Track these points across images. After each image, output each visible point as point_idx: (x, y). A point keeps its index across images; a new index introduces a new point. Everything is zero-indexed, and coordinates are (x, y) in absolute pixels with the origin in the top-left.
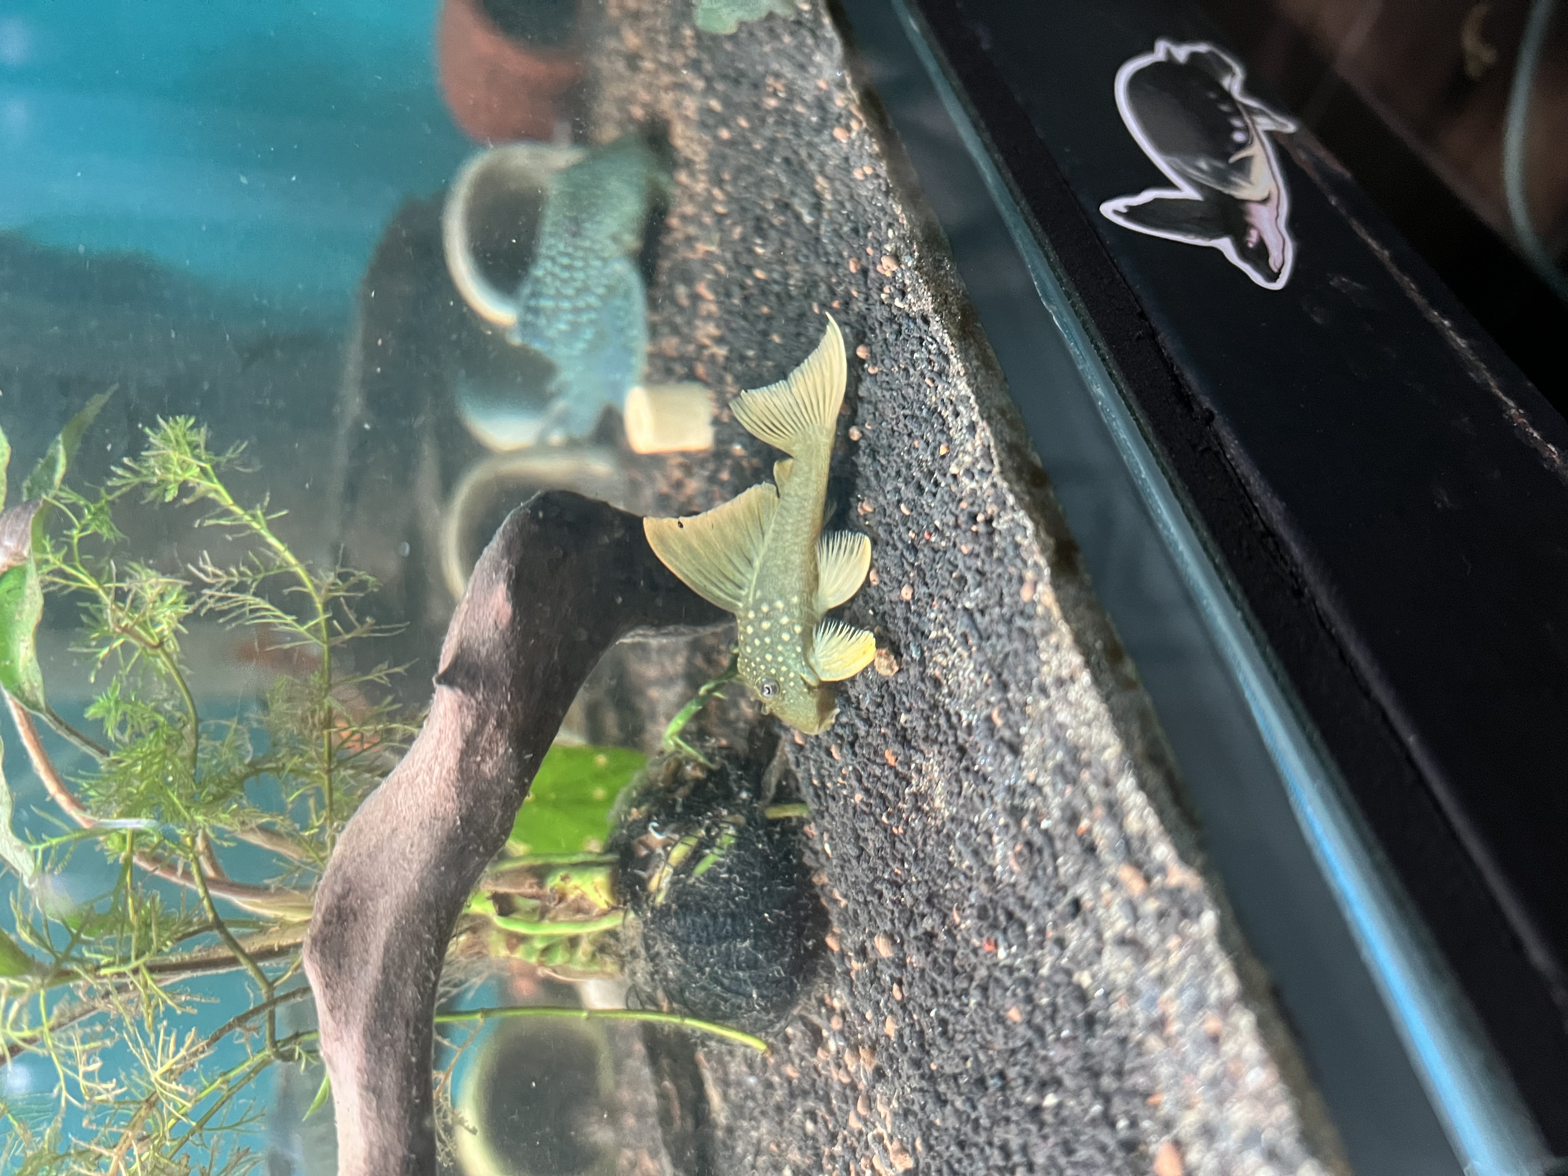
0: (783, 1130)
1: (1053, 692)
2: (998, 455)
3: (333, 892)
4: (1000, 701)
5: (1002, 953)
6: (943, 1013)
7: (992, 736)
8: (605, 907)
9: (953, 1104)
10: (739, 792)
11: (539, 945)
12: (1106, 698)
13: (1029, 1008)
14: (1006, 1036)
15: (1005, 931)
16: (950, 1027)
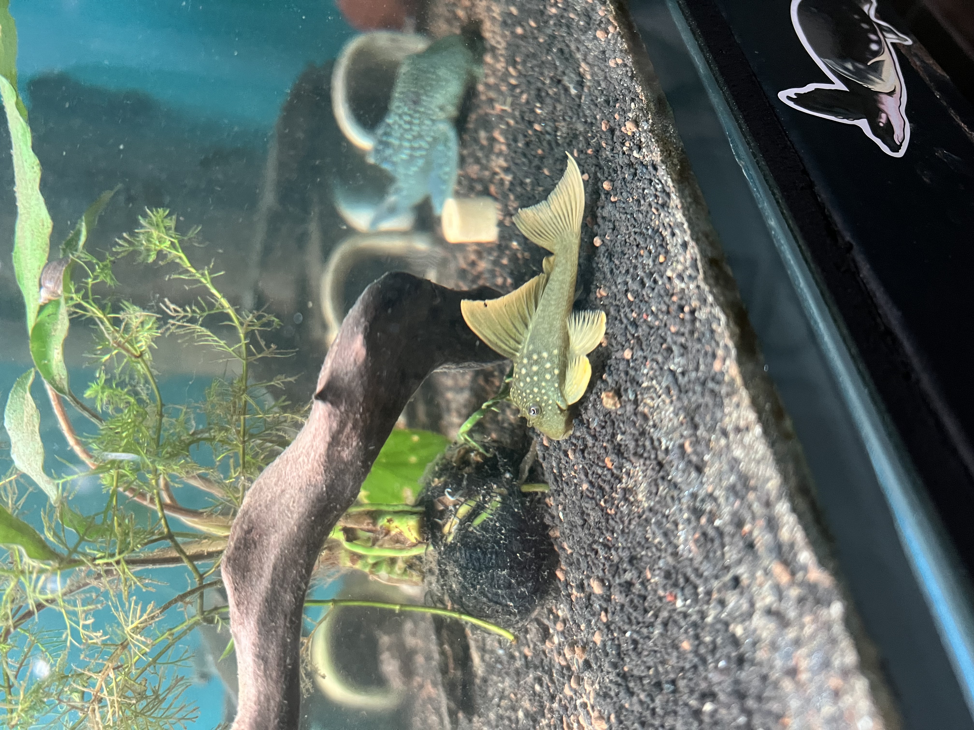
0: (519, 686)
1: (731, 436)
2: (703, 267)
3: (241, 528)
4: (691, 436)
5: (679, 603)
6: (635, 636)
7: (683, 458)
8: (415, 541)
9: (638, 695)
10: (504, 473)
11: (371, 561)
12: (772, 444)
13: (696, 643)
14: (678, 658)
15: (683, 589)
16: (640, 646)
